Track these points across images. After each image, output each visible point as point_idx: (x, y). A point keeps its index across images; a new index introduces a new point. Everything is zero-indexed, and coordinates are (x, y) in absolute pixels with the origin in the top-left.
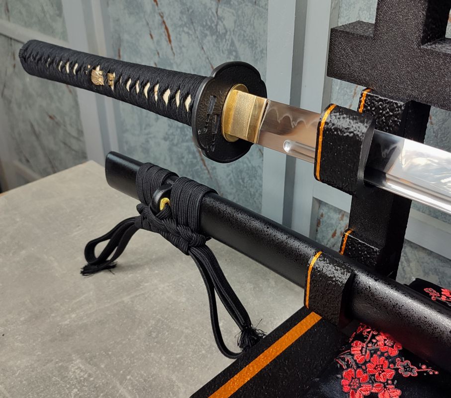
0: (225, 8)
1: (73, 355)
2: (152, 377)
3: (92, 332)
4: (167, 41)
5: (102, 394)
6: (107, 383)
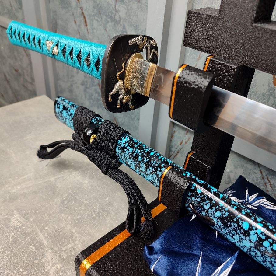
0: (121, 5)
1: (15, 212)
2: (60, 229)
3: (28, 198)
4: (85, 25)
5: (28, 238)
6: (33, 231)
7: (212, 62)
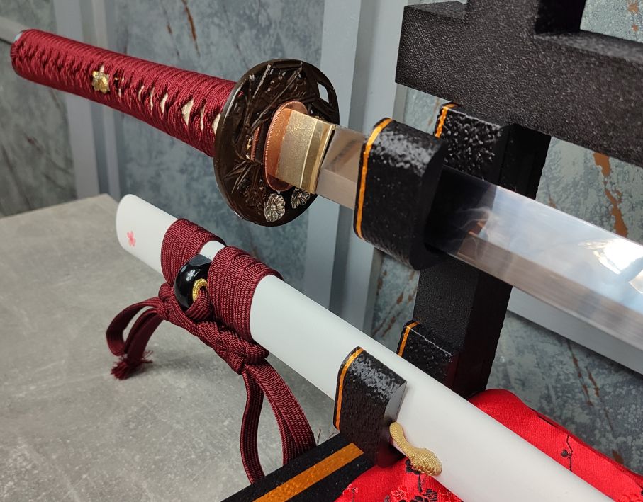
4: (190, 37)
7: (452, 117)
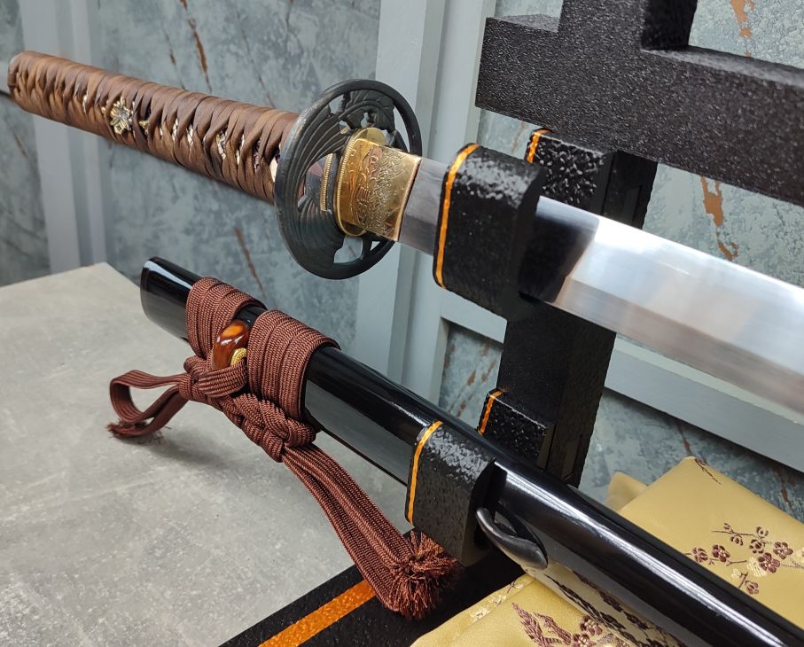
0: (302, 13)
4: (199, 68)
7: (544, 144)
